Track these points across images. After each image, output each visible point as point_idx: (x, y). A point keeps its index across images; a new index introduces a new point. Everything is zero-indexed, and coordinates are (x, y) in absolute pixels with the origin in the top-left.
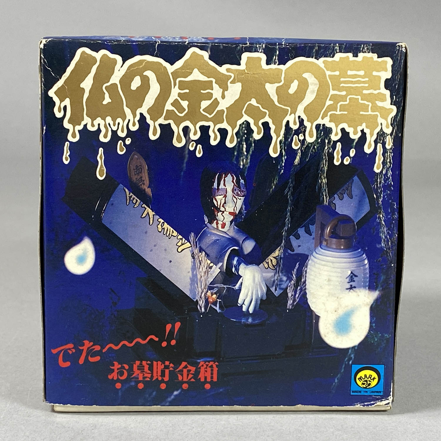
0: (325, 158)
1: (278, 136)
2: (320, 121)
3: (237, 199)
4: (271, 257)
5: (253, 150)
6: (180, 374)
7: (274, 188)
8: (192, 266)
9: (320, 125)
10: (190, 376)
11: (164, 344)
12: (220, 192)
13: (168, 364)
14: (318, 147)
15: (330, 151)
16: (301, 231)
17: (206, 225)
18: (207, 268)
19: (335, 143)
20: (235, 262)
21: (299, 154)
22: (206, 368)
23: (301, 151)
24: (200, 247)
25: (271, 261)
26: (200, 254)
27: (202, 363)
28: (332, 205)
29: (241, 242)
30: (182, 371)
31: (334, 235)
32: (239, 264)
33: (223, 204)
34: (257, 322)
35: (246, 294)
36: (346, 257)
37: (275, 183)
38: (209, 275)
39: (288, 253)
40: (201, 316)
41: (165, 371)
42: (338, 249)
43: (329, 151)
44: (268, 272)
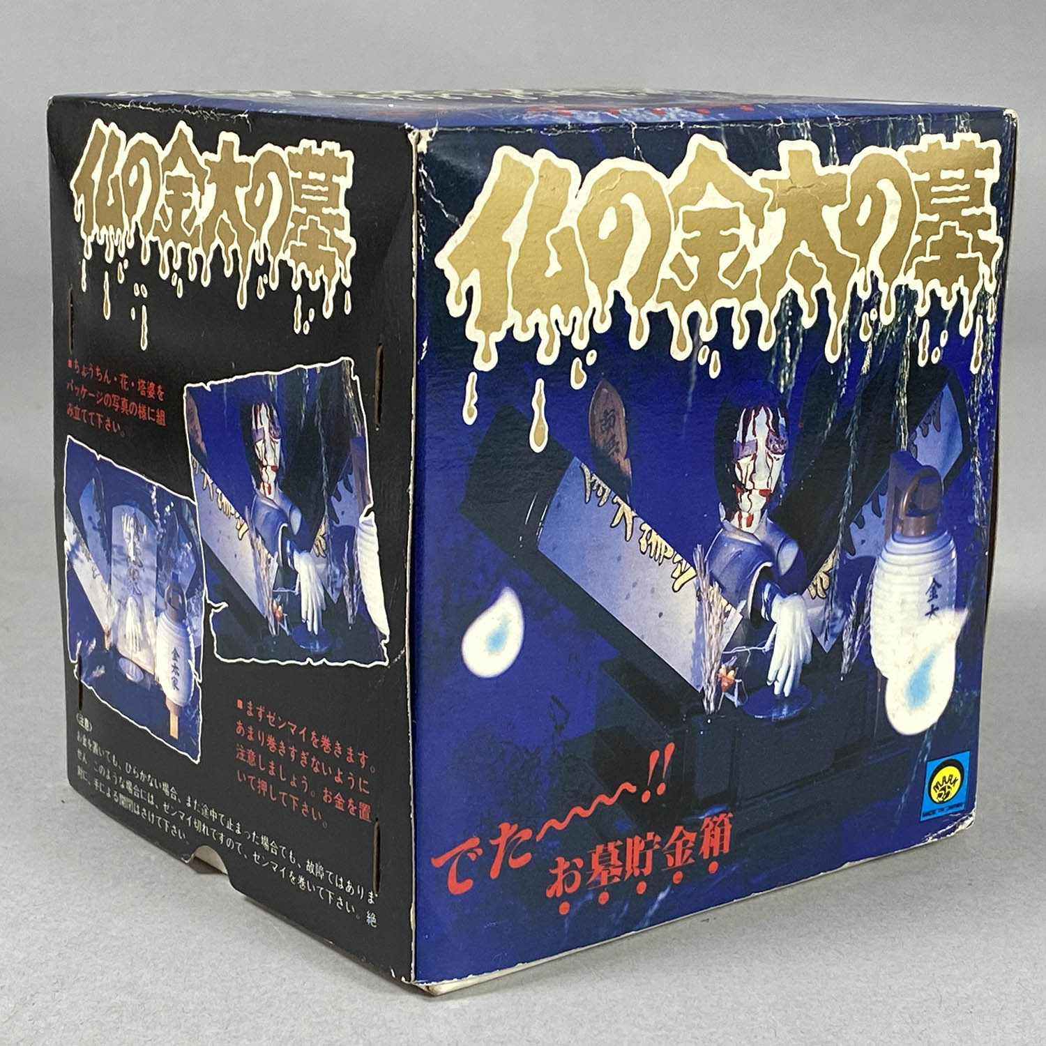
0: (907, 353)
1: (839, 318)
2: (901, 280)
4: (821, 574)
5: (800, 351)
6: (670, 854)
7: (831, 427)
8: (697, 617)
9: (901, 286)
10: (687, 853)
11: (646, 797)
12: (747, 450)
13: (652, 838)
14: (896, 334)
15: (914, 339)
16: (867, 510)
17: (722, 524)
18: (720, 617)
19: (922, 320)
20: (766, 596)
21: (869, 352)
22: (714, 829)
23: (873, 343)
24: (711, 573)
25: (821, 580)
26: (711, 588)
27: (706, 821)
28: (913, 449)
29: (776, 551)
30: (673, 846)
31: (912, 508)
32: (772, 597)
33: (751, 475)
34: (795, 712)
35: (781, 658)
36: (928, 551)
37: (832, 416)
38: (725, 630)
39: (847, 559)
40: (709, 721)
41: (645, 855)
42: (917, 537)
43: (912, 339)
44: (815, 606)
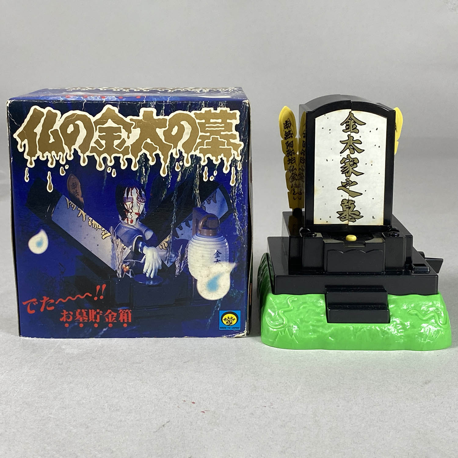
0: (197, 177)
1: (166, 163)
2: (193, 153)
3: (140, 204)
4: (164, 242)
5: (149, 172)
6: (107, 317)
7: (165, 197)
8: (112, 248)
9: (193, 155)
10: (114, 319)
11: (96, 299)
12: (129, 200)
13: (99, 311)
14: (192, 170)
16: (183, 225)
17: (120, 221)
18: (122, 249)
19: (204, 166)
20: (140, 245)
21: (180, 175)
22: (124, 313)
23: (182, 172)
24: (117, 236)
25: (164, 244)
26: (117, 240)
27: (121, 311)
28: (203, 208)
29: (144, 232)
30: (108, 315)
31: (205, 227)
32: (143, 246)
33: (131, 208)
34: (156, 283)
35: (148, 266)
36: (214, 241)
37: (165, 193)
38: (124, 254)
39: (175, 239)
40: (120, 280)
41: (97, 316)
42: (208, 236)
43: (200, 172)
44: (162, 251)
